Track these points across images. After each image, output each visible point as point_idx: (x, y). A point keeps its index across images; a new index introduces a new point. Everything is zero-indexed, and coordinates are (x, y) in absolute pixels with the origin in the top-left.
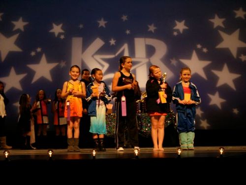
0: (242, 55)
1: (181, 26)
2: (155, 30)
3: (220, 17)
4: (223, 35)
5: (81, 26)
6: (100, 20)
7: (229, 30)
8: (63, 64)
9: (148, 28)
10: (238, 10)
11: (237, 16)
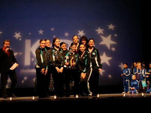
0: (113, 48)
1: (81, 33)
2: (68, 35)
3: (101, 28)
4: (103, 37)
5: (30, 34)
6: (40, 30)
7: (106, 35)
8: (21, 53)
9: (65, 34)
10: (110, 25)
11: (110, 28)
